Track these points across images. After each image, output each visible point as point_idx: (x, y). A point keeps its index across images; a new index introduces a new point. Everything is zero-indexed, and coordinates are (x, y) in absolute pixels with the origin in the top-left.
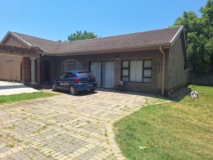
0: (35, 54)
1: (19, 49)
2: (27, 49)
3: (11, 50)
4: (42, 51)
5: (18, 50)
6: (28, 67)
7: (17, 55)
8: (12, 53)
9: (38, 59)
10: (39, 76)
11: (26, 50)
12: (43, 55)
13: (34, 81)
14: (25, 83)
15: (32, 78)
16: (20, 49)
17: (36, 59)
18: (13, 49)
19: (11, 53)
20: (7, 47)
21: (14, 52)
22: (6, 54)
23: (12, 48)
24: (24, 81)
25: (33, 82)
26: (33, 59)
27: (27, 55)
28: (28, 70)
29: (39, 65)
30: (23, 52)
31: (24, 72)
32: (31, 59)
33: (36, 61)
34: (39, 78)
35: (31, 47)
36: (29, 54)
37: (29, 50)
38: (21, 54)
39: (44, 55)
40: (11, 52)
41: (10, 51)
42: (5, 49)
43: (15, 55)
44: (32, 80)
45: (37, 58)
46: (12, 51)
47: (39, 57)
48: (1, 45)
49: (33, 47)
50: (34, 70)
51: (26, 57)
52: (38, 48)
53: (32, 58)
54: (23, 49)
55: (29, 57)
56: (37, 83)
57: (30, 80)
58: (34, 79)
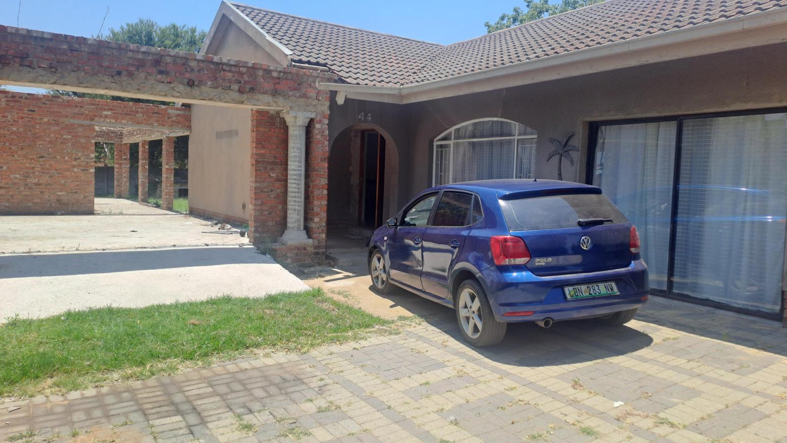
0: (305, 96)
1: (230, 71)
2: (265, 70)
3: (188, 75)
4: (341, 81)
5: (222, 73)
6: (275, 157)
7: (220, 100)
8: (196, 91)
9: (320, 122)
10: (320, 204)
11: (260, 73)
12: (340, 100)
13: (299, 229)
14: (257, 235)
15: (288, 215)
16: (233, 69)
17: (312, 121)
18: (199, 71)
19: (188, 89)
20: (168, 59)
21: (201, 83)
22: (165, 95)
23: (193, 64)
24: (253, 229)
25: (294, 236)
26: (296, 121)
27: (267, 98)
28: (272, 175)
29: (322, 148)
30: (248, 87)
31: (258, 185)
32: (289, 119)
33: (309, 128)
34: (324, 215)
35: (292, 60)
36: (275, 93)
37: (275, 74)
38: (236, 95)
39: (347, 100)
40: (191, 84)
41: (186, 81)
42: (161, 72)
43: (211, 100)
44: (289, 225)
45: (313, 116)
46: (196, 83)
47: (325, 108)
48: (144, 53)
49: (300, 61)
50: (300, 175)
51: (267, 112)
52: (325, 65)
53: (292, 114)
54: (248, 68)
55: (278, 113)
56: (311, 241)
57: (283, 224)
58: (299, 221)
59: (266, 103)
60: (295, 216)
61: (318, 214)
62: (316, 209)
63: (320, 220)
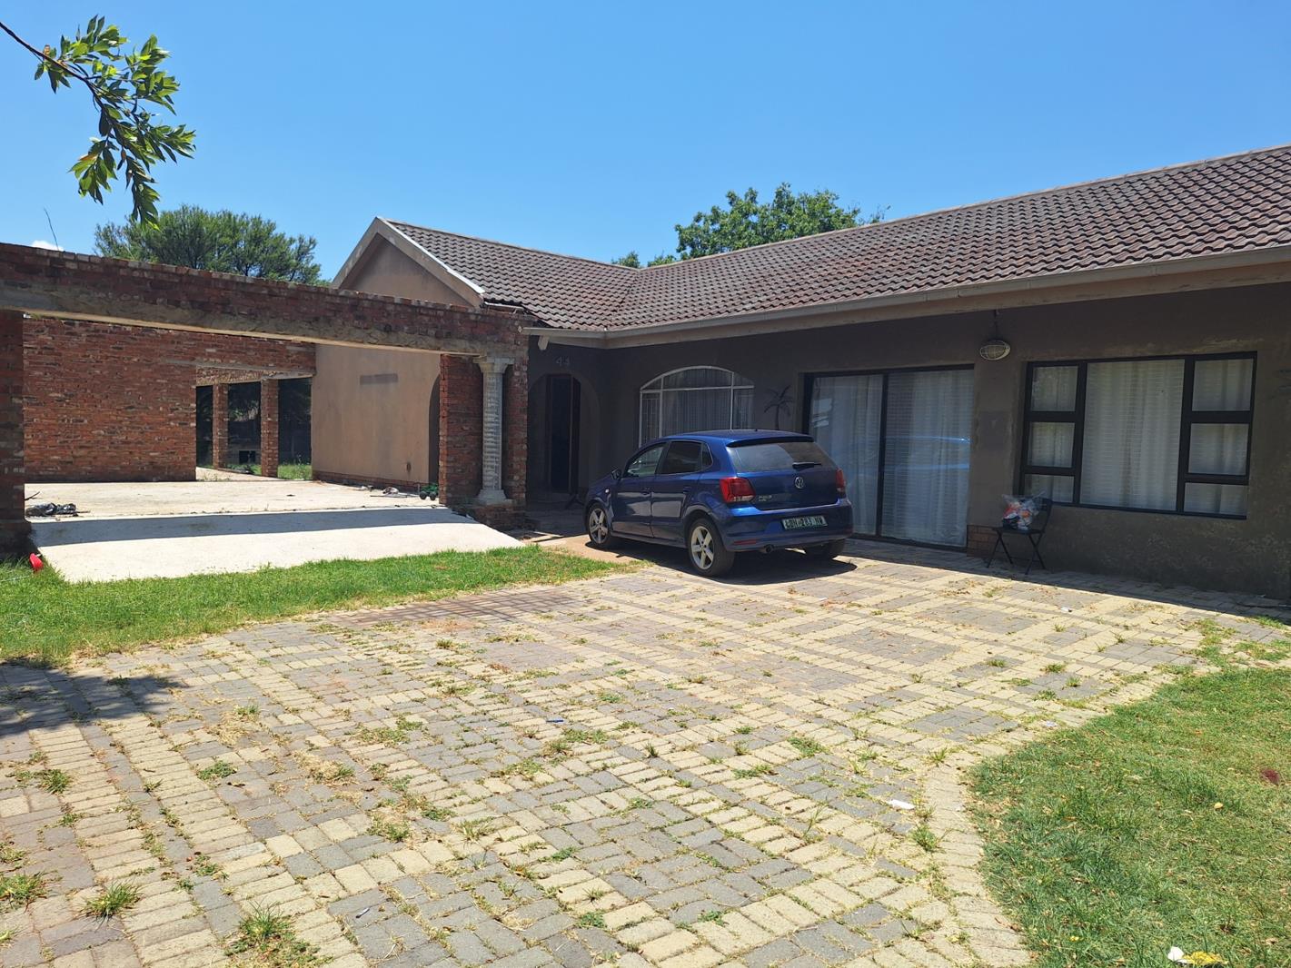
0: (502, 341)
1: (426, 315)
2: (463, 313)
3: (385, 320)
4: (541, 323)
5: (419, 317)
6: (468, 408)
7: (417, 347)
8: (393, 338)
9: (519, 369)
10: (519, 460)
11: (458, 316)
12: (543, 345)
13: (497, 488)
14: (450, 495)
15: (484, 473)
16: (430, 312)
17: (509, 368)
18: (395, 315)
19: (385, 335)
20: (366, 304)
21: (398, 328)
22: (362, 342)
23: (390, 308)
24: (444, 489)
25: (492, 496)
26: (492, 367)
27: (464, 344)
28: (465, 428)
29: (521, 398)
30: (445, 331)
31: (450, 439)
32: (484, 366)
33: (507, 376)
34: (523, 472)
35: (485, 300)
36: (472, 338)
37: (473, 318)
38: (432, 341)
39: (549, 344)
40: (388, 330)
41: (382, 327)
42: (358, 318)
43: (407, 346)
44: (485, 484)
45: (512, 363)
46: (393, 329)
47: (524, 353)
48: (342, 297)
49: (493, 301)
50: (497, 428)
51: (459, 358)
52: (520, 304)
53: (490, 360)
54: (445, 311)
55: (471, 358)
56: (510, 501)
57: (478, 484)
58: (497, 479)
59: (461, 349)
60: (491, 473)
61: (517, 471)
62: (516, 466)
63: (518, 479)
